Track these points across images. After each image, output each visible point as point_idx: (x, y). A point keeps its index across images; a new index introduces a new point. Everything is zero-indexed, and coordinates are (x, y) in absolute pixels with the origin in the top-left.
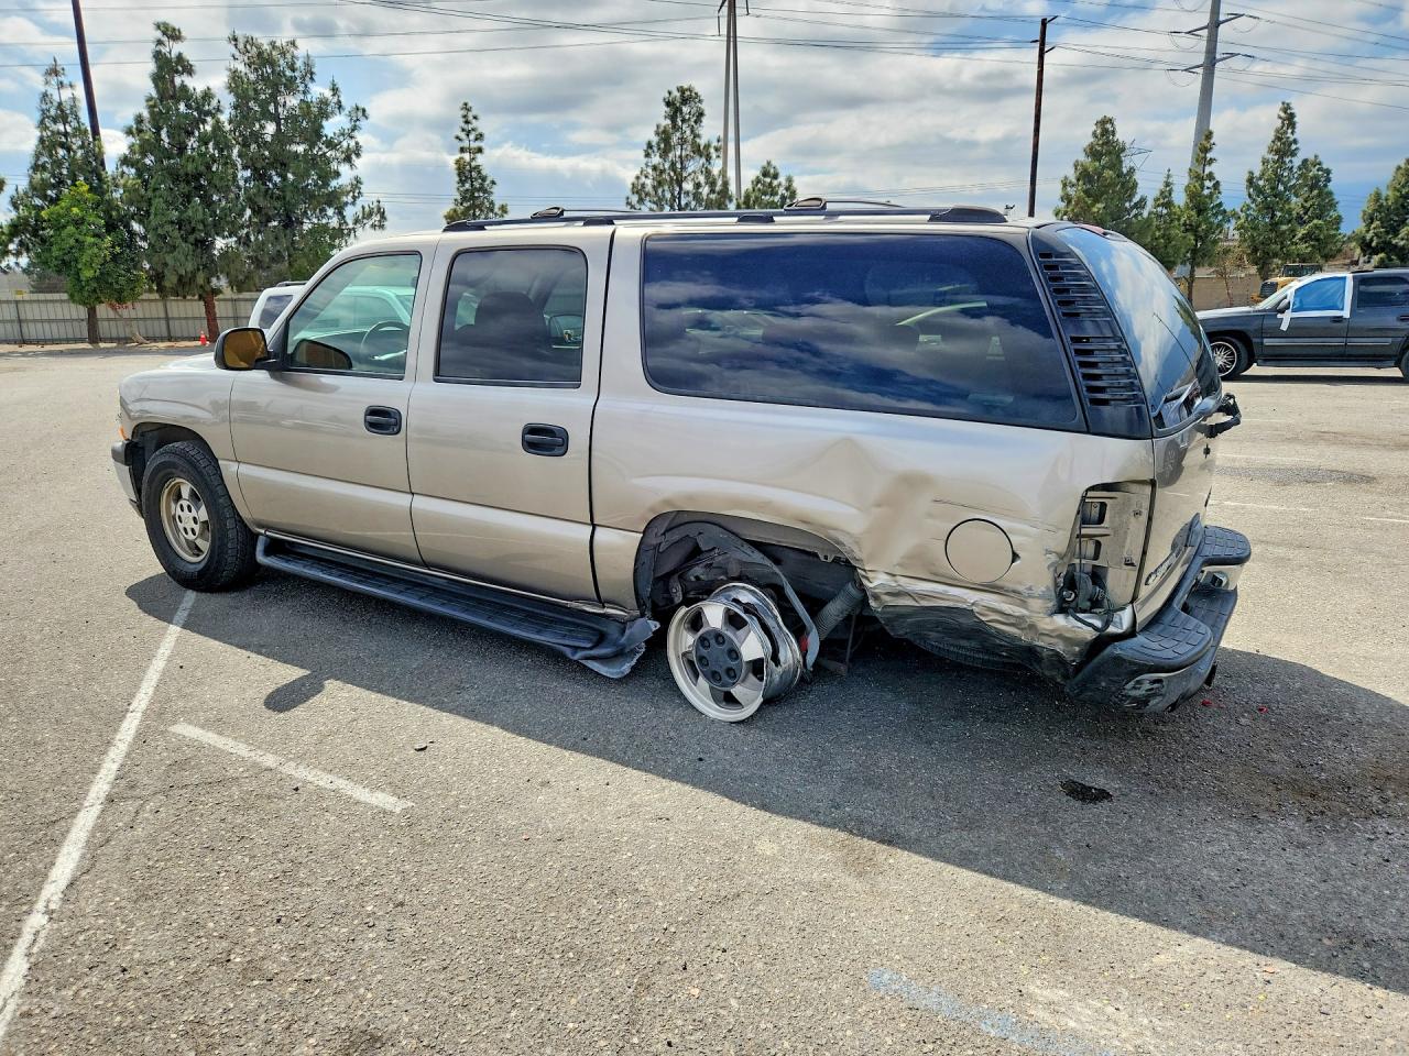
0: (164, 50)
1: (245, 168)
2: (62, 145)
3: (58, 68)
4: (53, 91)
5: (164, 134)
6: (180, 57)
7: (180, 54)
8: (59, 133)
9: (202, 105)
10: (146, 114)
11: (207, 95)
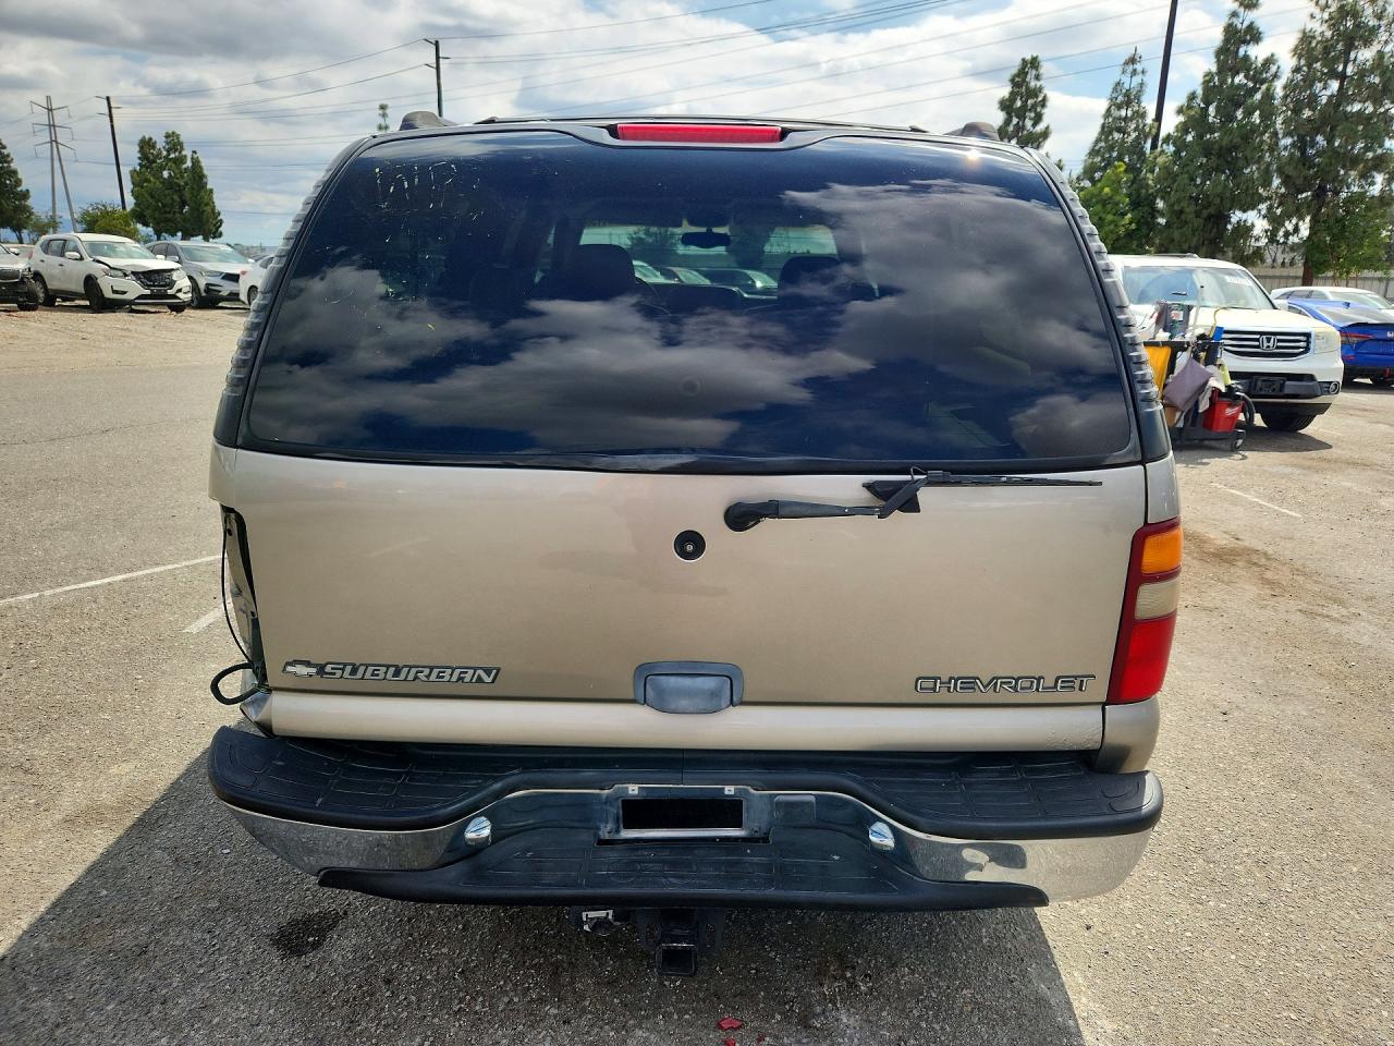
0: (1237, 22)
1: (1288, 134)
2: (1119, 130)
3: (1137, 57)
4: (1126, 80)
5: (1212, 110)
6: (1251, 27)
7: (1252, 23)
8: (1120, 118)
9: (1261, 74)
10: (1200, 92)
11: (1269, 61)
